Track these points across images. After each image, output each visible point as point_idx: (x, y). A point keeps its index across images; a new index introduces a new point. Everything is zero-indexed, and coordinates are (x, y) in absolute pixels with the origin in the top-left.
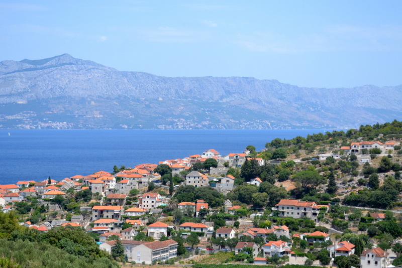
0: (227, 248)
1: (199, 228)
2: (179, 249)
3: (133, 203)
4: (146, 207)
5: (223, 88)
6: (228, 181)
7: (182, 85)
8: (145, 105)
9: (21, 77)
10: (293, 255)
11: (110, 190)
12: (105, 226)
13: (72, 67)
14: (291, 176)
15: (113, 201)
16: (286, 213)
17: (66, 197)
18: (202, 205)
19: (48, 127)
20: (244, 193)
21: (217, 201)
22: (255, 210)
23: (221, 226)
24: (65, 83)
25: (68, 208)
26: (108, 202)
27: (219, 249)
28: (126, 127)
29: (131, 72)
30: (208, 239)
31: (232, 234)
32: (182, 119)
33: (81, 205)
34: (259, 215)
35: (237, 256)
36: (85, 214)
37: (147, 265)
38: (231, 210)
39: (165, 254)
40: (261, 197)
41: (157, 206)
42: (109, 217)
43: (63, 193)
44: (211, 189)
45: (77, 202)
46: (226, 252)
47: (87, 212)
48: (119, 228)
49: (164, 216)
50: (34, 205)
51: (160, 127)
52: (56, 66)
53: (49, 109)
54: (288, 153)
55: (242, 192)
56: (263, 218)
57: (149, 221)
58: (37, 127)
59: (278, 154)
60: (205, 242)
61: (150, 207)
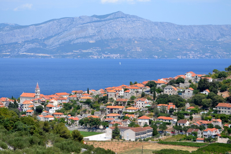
0: (184, 132)
1: (168, 120)
2: (153, 132)
3: (131, 104)
4: (139, 107)
5: (219, 32)
6: (189, 91)
7: (193, 30)
8: (169, 43)
9: (92, 26)
10: (220, 137)
11: (119, 96)
12: (113, 118)
13: (123, 20)
14: (228, 89)
15: (119, 103)
16: (222, 111)
17: (93, 100)
18: (171, 106)
19: (108, 57)
20: (197, 99)
21: (181, 104)
22: (203, 109)
23: (181, 119)
24: (118, 29)
25: (93, 107)
26: (117, 103)
27: (178, 133)
28: (157, 57)
29: (160, 22)
30: (173, 127)
31: (187, 124)
32: (192, 52)
33: (101, 105)
34: (206, 112)
35: (187, 137)
36: (103, 111)
37: (132, 141)
38: (188, 109)
39: (144, 135)
40: (207, 102)
41: (145, 106)
42: (116, 113)
43: (91, 98)
44: (178, 96)
45: (99, 103)
46: (183, 134)
47: (104, 110)
48: (121, 119)
49: (149, 112)
50: (74, 105)
51: (178, 57)
52: (113, 19)
53: (109, 46)
54: (229, 75)
55: (196, 98)
56: (208, 114)
57: (139, 115)
58: (101, 57)
59: (222, 75)
60: (171, 128)
61: (141, 107)
